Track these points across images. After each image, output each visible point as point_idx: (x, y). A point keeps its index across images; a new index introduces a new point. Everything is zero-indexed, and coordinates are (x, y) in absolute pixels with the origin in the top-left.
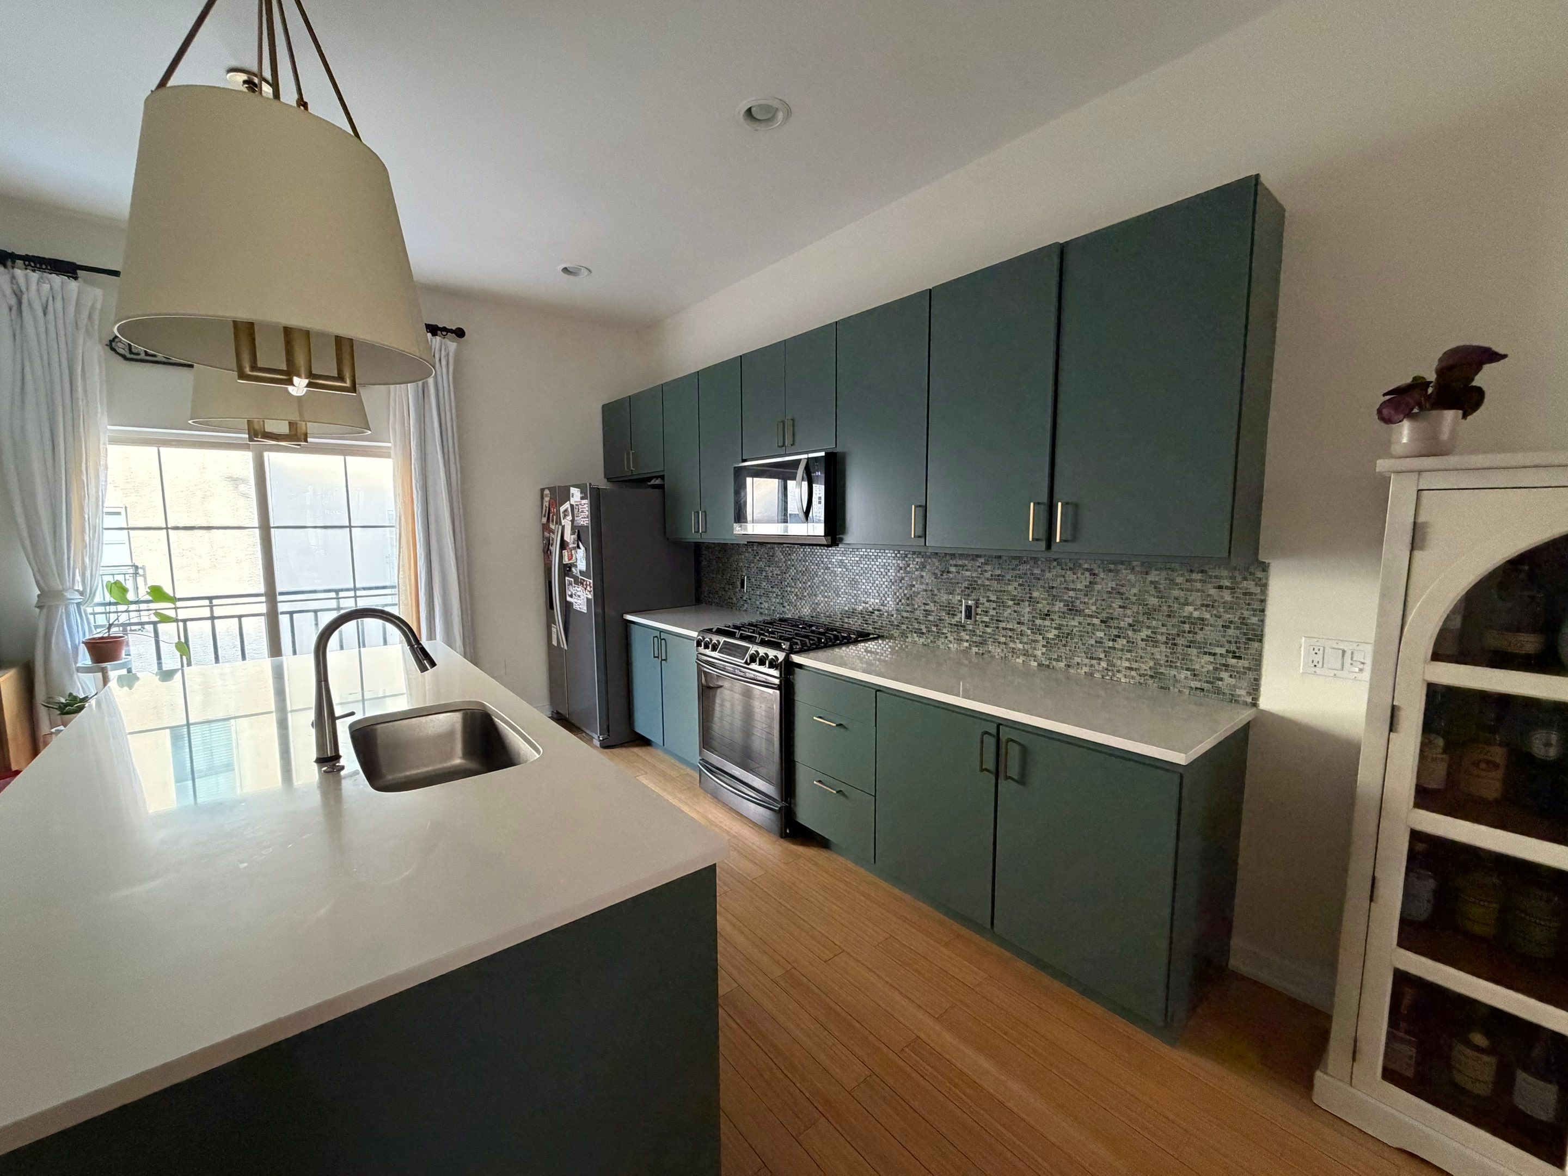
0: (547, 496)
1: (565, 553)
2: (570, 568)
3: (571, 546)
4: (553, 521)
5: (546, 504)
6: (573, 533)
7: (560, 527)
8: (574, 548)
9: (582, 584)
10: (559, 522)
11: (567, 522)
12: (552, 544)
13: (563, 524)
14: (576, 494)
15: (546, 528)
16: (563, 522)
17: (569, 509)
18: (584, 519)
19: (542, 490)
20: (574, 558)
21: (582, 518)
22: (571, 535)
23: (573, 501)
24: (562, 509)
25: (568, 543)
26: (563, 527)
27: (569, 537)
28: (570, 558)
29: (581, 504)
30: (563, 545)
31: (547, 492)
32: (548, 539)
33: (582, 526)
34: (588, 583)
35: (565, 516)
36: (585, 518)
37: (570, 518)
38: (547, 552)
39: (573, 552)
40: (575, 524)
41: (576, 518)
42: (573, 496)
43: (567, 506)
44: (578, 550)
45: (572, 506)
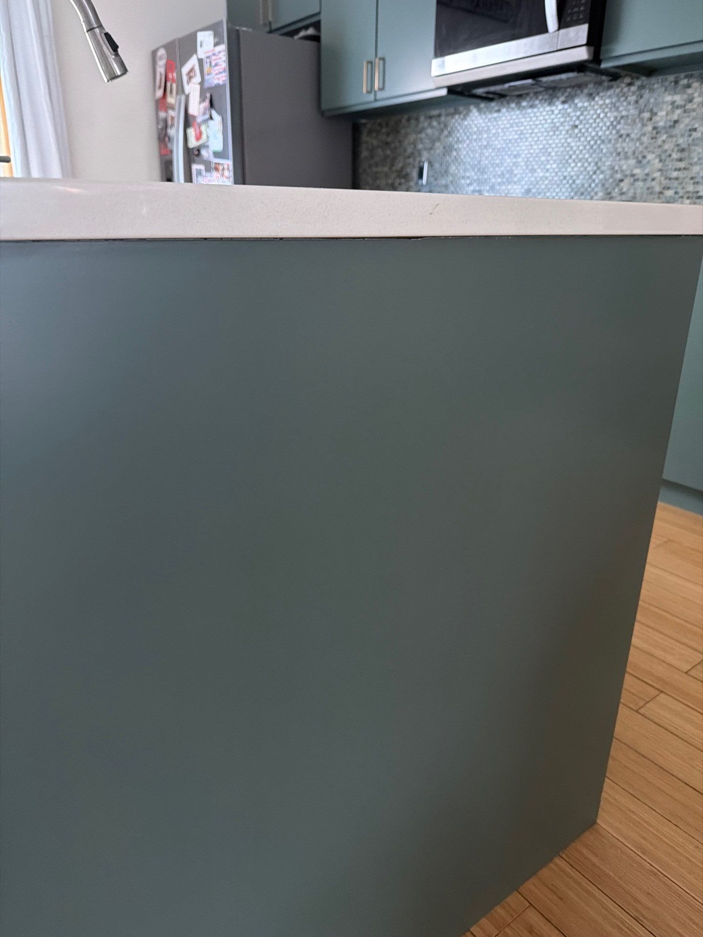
0: (161, 58)
1: (191, 132)
2: (199, 151)
3: (199, 120)
4: (171, 92)
5: (161, 69)
6: (202, 98)
7: (183, 98)
8: (205, 121)
9: (217, 169)
10: (181, 90)
11: (193, 89)
12: (172, 125)
13: (187, 92)
14: (206, 39)
15: (161, 104)
16: (187, 88)
17: (197, 68)
18: (219, 76)
19: (154, 53)
20: (204, 136)
21: (216, 74)
22: (200, 103)
23: (201, 53)
24: (185, 70)
25: (194, 117)
26: (187, 97)
27: (196, 108)
28: (198, 137)
29: (214, 54)
30: (188, 121)
31: (162, 52)
32: (165, 121)
33: (218, 86)
34: (226, 167)
35: (190, 78)
36: (220, 73)
37: (197, 79)
38: (163, 138)
39: (203, 128)
40: (206, 85)
41: (206, 77)
42: (201, 46)
43: (193, 62)
44: (211, 122)
45: (200, 61)
